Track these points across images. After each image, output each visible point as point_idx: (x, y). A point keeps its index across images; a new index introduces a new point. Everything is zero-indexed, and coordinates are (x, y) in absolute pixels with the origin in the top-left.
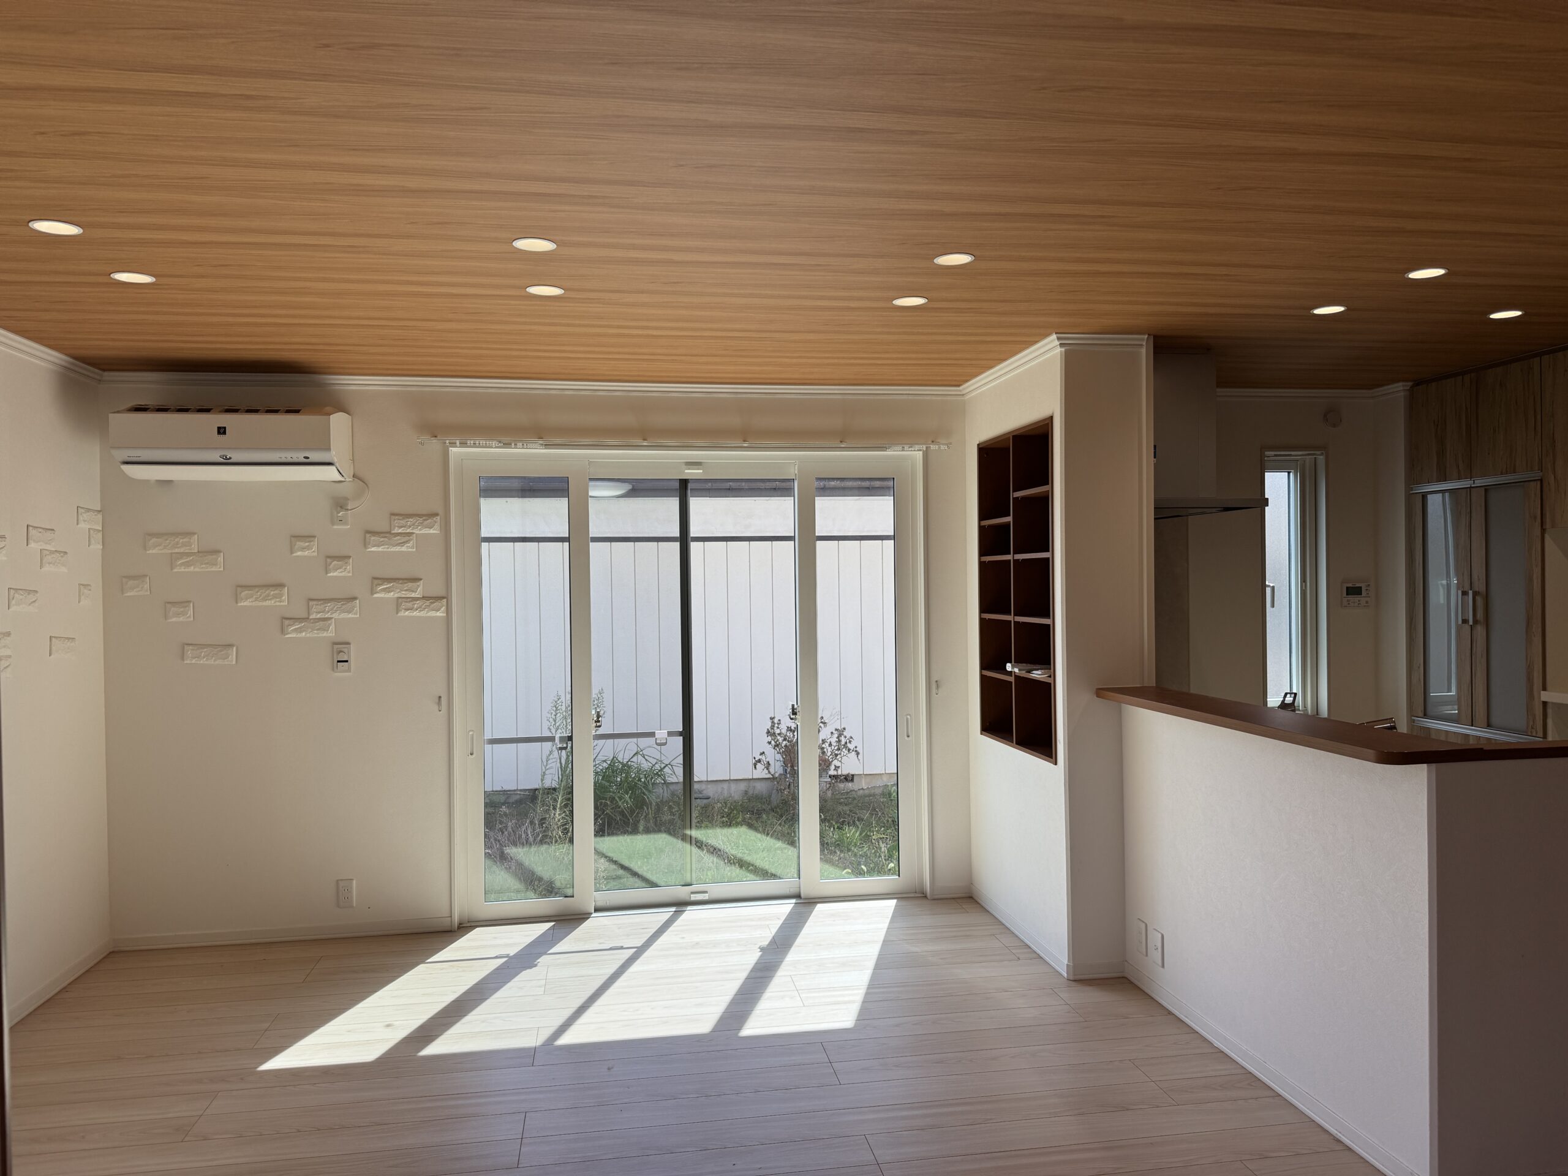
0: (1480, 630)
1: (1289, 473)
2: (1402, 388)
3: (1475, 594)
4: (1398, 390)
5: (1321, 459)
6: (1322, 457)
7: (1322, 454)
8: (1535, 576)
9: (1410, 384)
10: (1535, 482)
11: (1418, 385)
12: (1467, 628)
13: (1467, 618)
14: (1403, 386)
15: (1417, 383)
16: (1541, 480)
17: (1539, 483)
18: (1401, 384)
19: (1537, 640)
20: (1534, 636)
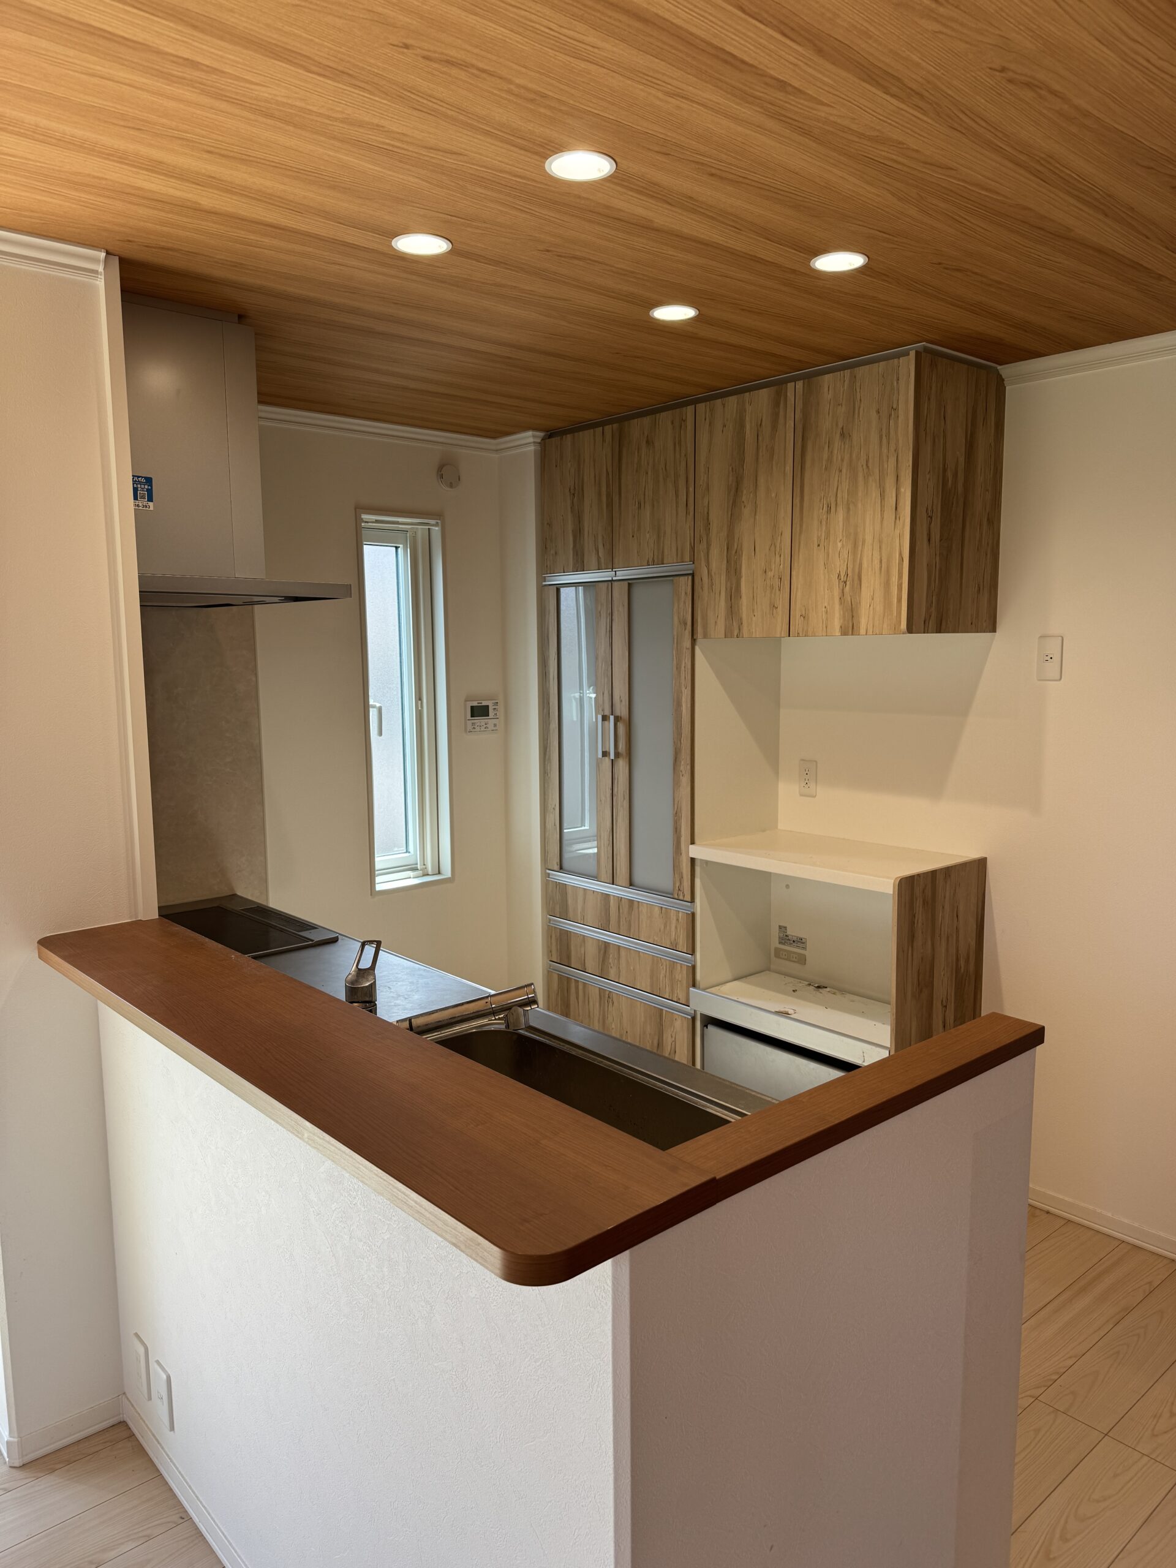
0: (622, 764)
1: (397, 548)
2: (531, 440)
3: (617, 719)
4: (527, 442)
5: (436, 530)
6: (437, 528)
7: (436, 525)
8: (684, 699)
9: (541, 434)
10: (686, 577)
11: (550, 436)
12: (607, 762)
13: (607, 750)
14: (534, 436)
15: (551, 434)
16: (693, 575)
17: (690, 577)
18: (530, 433)
19: (685, 780)
20: (683, 775)
